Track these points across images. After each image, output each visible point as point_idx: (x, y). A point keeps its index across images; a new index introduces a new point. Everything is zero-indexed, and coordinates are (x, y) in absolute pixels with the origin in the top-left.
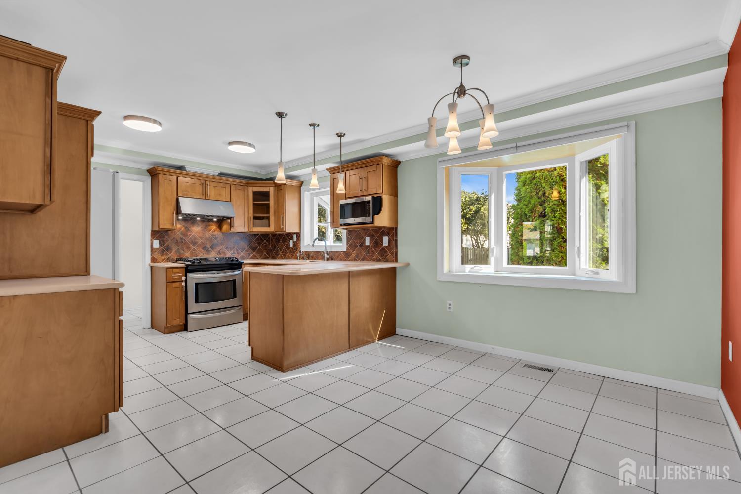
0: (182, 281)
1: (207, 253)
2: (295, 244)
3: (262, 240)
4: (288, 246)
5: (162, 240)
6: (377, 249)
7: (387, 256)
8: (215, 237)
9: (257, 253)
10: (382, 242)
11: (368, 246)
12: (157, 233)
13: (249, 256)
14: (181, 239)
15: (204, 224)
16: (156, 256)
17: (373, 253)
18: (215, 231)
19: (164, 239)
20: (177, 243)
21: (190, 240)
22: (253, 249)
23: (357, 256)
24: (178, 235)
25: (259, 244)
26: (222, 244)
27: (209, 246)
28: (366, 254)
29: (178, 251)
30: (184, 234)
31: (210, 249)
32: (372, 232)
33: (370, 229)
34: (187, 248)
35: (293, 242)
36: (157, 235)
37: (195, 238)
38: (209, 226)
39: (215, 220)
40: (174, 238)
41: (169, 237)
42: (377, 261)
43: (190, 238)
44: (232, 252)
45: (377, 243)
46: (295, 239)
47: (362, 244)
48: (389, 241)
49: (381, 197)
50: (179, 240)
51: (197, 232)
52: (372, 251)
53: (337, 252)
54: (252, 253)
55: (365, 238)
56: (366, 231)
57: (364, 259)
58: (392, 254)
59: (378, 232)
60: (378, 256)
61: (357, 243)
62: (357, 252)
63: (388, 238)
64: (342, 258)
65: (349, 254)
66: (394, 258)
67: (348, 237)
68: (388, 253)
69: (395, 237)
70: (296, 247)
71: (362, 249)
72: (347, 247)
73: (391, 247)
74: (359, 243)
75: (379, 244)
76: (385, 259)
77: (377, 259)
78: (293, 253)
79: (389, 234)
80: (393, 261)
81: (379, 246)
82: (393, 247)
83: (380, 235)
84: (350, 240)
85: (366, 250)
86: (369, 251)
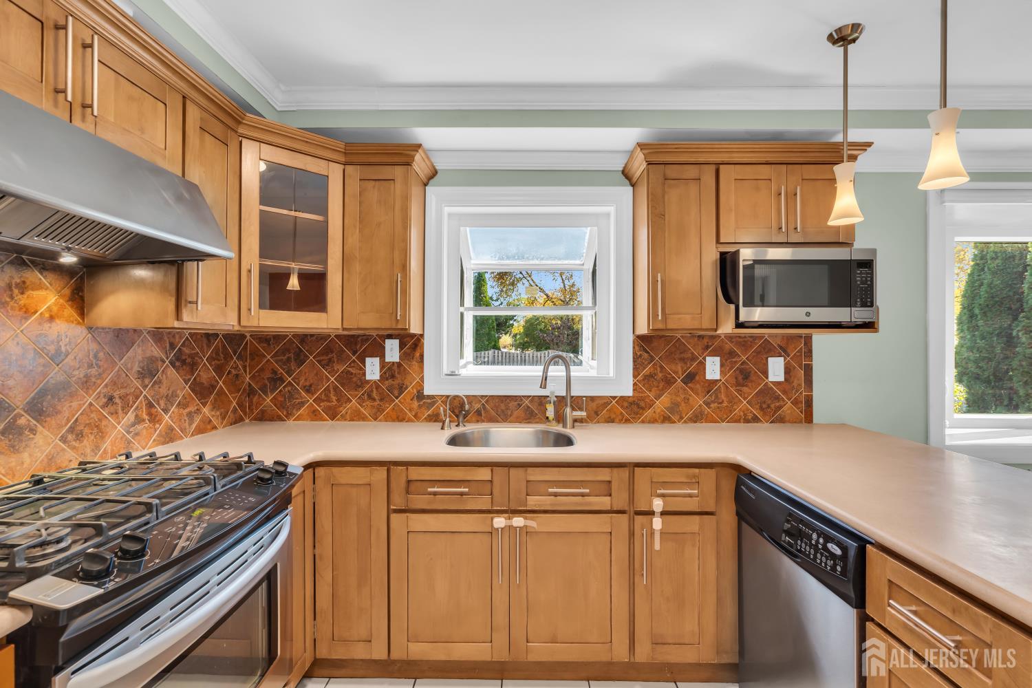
1: (2, 446)
2: (389, 371)
3: (227, 357)
4: (355, 380)
6: (745, 389)
7: (780, 407)
8: (50, 349)
9: (214, 408)
10: (766, 373)
11: (715, 382)
13: (191, 422)
17: (733, 401)
22: (202, 391)
23: (674, 407)
25: (219, 370)
26: (86, 383)
28: (708, 404)
32: (730, 345)
33: (723, 337)
35: (383, 364)
42: (747, 421)
44: (131, 416)
45: (745, 374)
46: (392, 351)
47: (693, 377)
48: (788, 371)
52: (729, 394)
54: (198, 411)
55: (704, 359)
56: (705, 341)
57: (697, 418)
58: (795, 403)
59: (751, 346)
60: (748, 409)
61: (676, 373)
62: (674, 397)
63: (785, 360)
64: (613, 416)
65: (642, 404)
66: (802, 413)
67: (641, 356)
68: (784, 400)
69: (806, 359)
70: (396, 382)
71: (692, 389)
72: (635, 384)
73: (795, 384)
74: (680, 373)
75: (753, 378)
76: (773, 416)
77: (745, 415)
78: (381, 400)
79: (789, 351)
80: (801, 422)
81: (752, 381)
82: (800, 385)
83: (758, 353)
84: (646, 363)
85: (708, 392)
86: (719, 394)
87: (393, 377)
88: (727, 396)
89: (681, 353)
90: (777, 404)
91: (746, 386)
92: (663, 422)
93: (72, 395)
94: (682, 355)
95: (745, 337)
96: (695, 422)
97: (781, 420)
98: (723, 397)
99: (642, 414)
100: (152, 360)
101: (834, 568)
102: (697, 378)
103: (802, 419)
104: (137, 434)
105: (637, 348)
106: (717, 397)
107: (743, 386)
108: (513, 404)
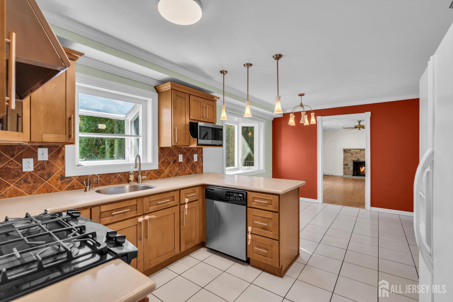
2: (40, 166)
4: (12, 173)
6: (189, 164)
7: (196, 169)
10: (193, 159)
11: (181, 162)
17: (186, 168)
23: (170, 172)
28: (179, 170)
32: (185, 151)
33: (183, 148)
35: (36, 162)
42: (189, 174)
45: (188, 160)
46: (43, 155)
47: (176, 161)
48: (198, 158)
55: (178, 155)
56: (179, 149)
57: (177, 175)
58: (199, 168)
60: (189, 170)
62: (170, 168)
63: (197, 155)
64: (152, 177)
65: (161, 172)
66: (201, 170)
67: (160, 155)
68: (197, 167)
69: (202, 155)
70: (46, 172)
71: (175, 165)
72: (159, 165)
73: (199, 162)
74: (172, 160)
75: (190, 161)
77: (188, 172)
78: (35, 182)
79: (198, 152)
80: (201, 173)
83: (191, 153)
84: (162, 157)
85: (179, 166)
87: (43, 169)
88: (184, 167)
89: (172, 153)
91: (189, 163)
92: (167, 177)
94: (173, 154)
95: (188, 148)
96: (176, 176)
97: (196, 173)
98: (183, 167)
99: (161, 175)
101: (241, 199)
102: (177, 161)
105: (159, 152)
106: (182, 167)
108: (112, 177)
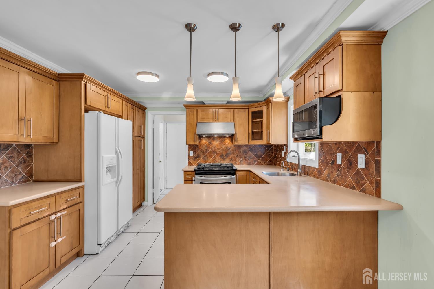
0: (193, 181)
1: (223, 160)
4: (281, 157)
5: (195, 151)
6: (350, 171)
7: (364, 184)
8: (228, 148)
11: (340, 165)
12: (191, 147)
13: (255, 162)
14: (206, 150)
15: (221, 139)
16: (192, 161)
17: (346, 176)
18: (228, 144)
19: (196, 150)
20: (203, 152)
21: (212, 150)
22: (258, 157)
23: (329, 175)
24: (205, 147)
25: (263, 153)
26: (233, 153)
27: (224, 154)
28: (338, 176)
29: (204, 158)
30: (208, 147)
31: (225, 157)
32: (345, 148)
33: (343, 143)
34: (210, 156)
35: (284, 152)
36: (192, 148)
37: (215, 150)
38: (224, 140)
39: (227, 136)
40: (202, 150)
41: (199, 149)
42: (351, 188)
43: (212, 149)
44: (241, 159)
45: (351, 163)
46: (285, 150)
47: (334, 162)
48: (367, 163)
49: (340, 96)
50: (205, 151)
51: (216, 145)
52: (345, 172)
53: (311, 167)
54: (257, 160)
55: (337, 154)
56: (338, 145)
57: (335, 182)
58: (371, 183)
59: (352, 148)
60: (351, 182)
61: (329, 160)
62: (329, 171)
63: (366, 157)
64: (315, 175)
65: (321, 172)
66: (374, 189)
67: (321, 152)
68: (366, 180)
69: (377, 156)
70: (285, 157)
71: (333, 168)
72: (319, 164)
73: (371, 171)
74: (330, 160)
75: (353, 165)
76: (361, 188)
77: (350, 184)
79: (368, 151)
80: (373, 195)
81: (353, 167)
82: (373, 172)
83: (355, 151)
84: (322, 155)
85: (338, 170)
86: (341, 172)
88: (344, 173)
89: (331, 151)
90: (363, 182)
91: (351, 169)
92: (326, 181)
93: (231, 155)
94: (331, 152)
95: (350, 143)
96: (334, 184)
97: (364, 191)
98: (343, 173)
99: (321, 176)
100: (246, 150)
103: (374, 194)
104: (242, 162)
105: (320, 149)
106: (341, 173)
107: (349, 169)
